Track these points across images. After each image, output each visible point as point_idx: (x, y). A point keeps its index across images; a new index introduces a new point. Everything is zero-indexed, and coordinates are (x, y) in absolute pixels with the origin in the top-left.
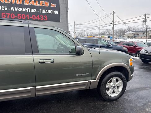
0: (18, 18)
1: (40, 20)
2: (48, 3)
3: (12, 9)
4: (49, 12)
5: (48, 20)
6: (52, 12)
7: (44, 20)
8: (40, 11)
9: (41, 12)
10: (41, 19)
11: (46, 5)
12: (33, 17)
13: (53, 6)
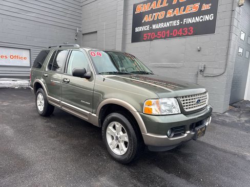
0: (158, 37)
1: (182, 36)
2: (198, 5)
3: (154, 26)
4: (198, 19)
5: (195, 34)
6: (203, 18)
7: (188, 35)
8: (184, 21)
9: (186, 23)
10: (184, 34)
11: (194, 10)
12: (174, 33)
13: (206, 7)
